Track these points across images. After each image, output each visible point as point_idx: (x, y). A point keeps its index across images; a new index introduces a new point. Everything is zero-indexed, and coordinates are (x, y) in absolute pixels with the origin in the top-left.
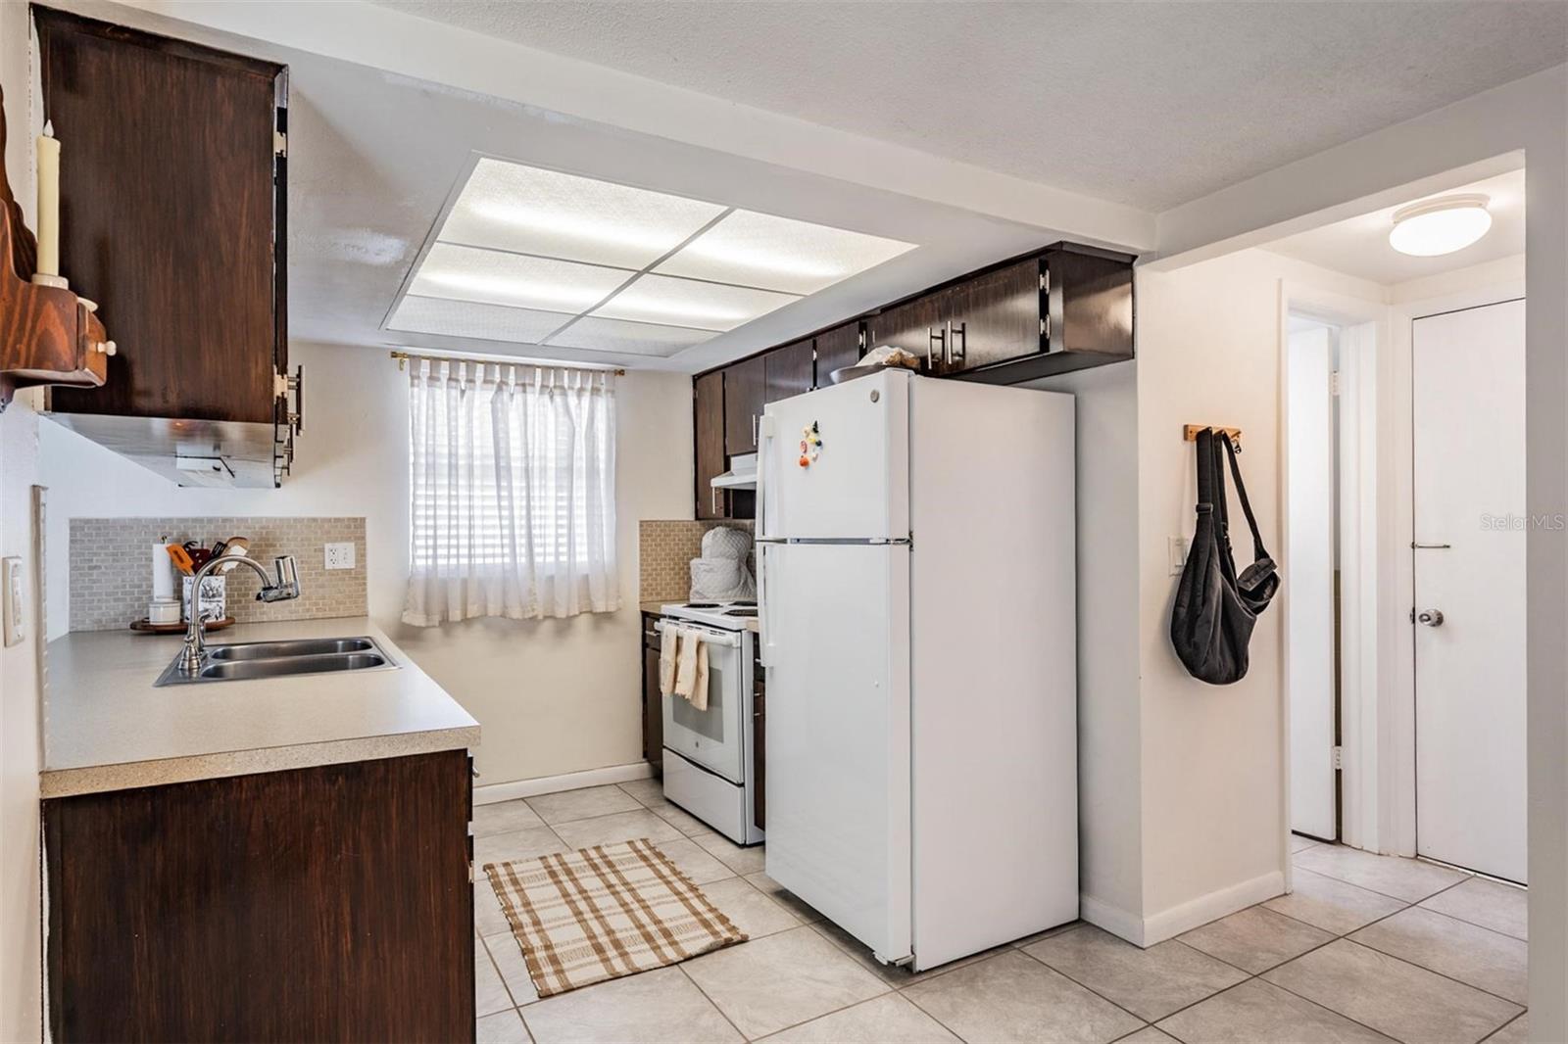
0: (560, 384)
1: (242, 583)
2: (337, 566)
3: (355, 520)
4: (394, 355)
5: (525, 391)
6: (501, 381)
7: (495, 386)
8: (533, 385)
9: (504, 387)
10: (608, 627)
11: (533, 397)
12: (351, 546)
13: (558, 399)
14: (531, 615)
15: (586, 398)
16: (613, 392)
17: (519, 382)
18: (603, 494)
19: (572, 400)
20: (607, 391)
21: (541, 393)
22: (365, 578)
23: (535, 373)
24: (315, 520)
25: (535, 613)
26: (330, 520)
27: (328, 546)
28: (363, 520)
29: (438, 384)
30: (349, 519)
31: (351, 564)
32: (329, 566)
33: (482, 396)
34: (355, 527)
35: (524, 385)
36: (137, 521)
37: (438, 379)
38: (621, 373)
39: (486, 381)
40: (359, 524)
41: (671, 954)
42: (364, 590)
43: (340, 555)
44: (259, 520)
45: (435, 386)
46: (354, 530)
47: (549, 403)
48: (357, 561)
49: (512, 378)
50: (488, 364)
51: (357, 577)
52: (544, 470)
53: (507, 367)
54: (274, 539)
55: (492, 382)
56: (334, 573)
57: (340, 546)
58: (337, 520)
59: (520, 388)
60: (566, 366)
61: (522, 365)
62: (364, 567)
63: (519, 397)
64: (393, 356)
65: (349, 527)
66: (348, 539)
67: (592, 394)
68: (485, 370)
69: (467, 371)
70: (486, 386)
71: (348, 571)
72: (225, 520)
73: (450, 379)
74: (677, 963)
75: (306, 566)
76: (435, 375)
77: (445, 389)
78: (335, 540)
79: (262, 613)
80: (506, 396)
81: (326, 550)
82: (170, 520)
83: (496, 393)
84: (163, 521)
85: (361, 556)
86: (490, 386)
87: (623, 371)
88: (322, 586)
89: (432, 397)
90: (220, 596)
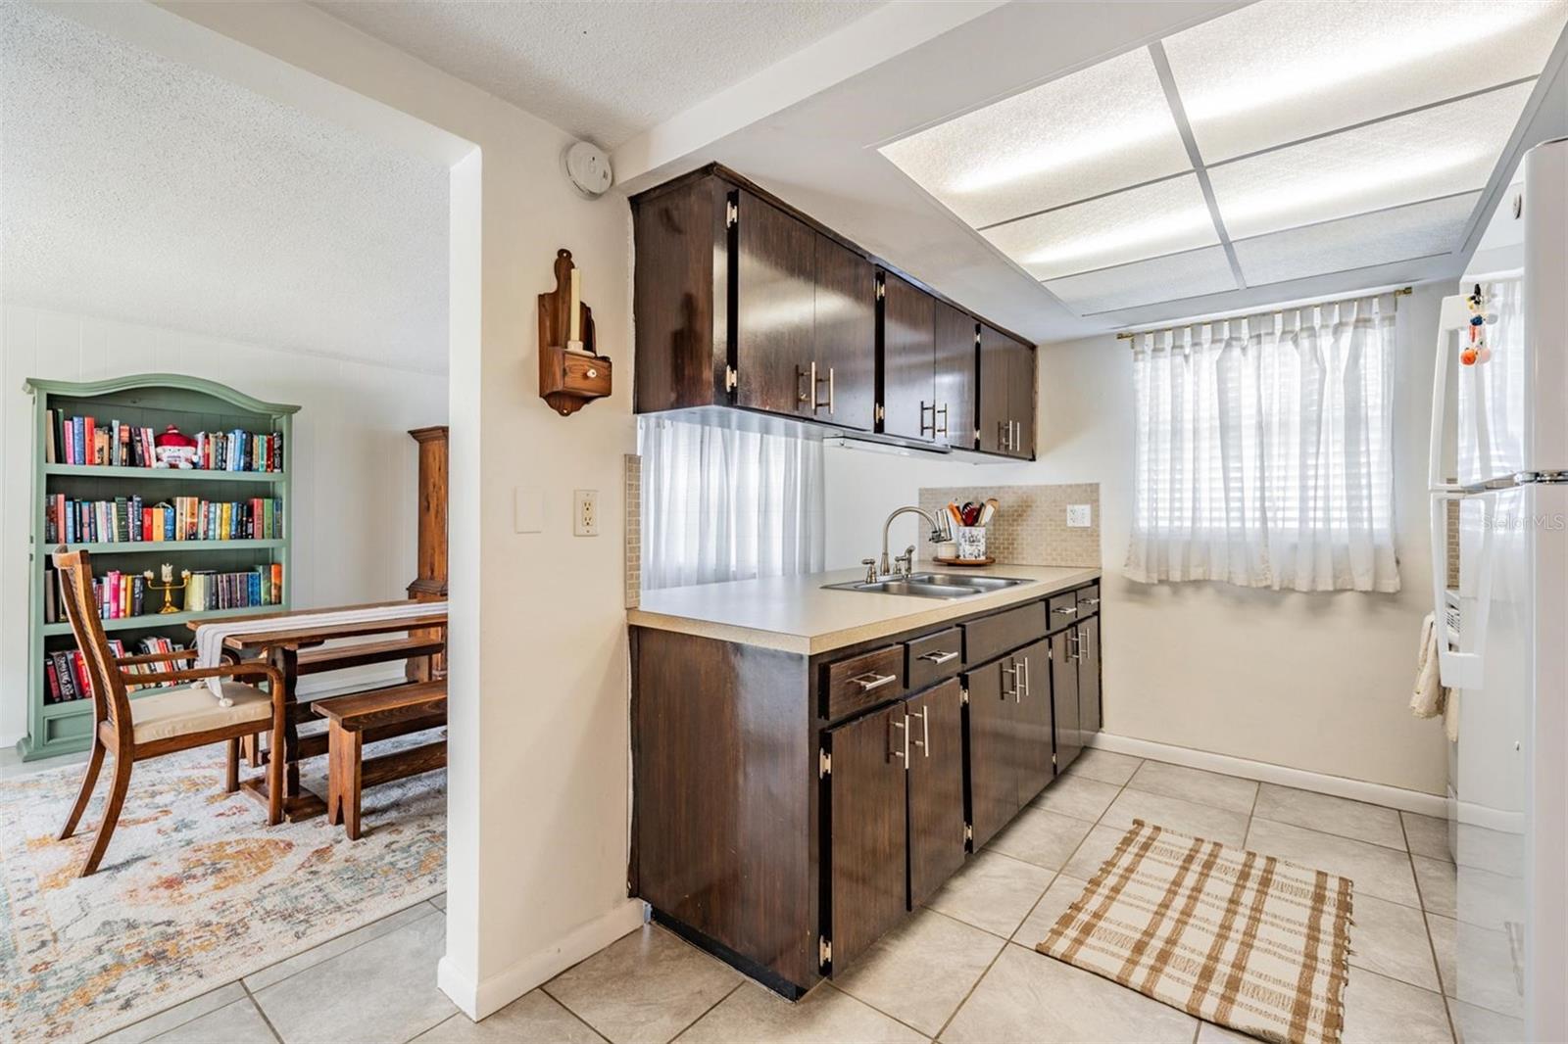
0: (1309, 325)
1: (1010, 535)
2: (1076, 525)
3: (1091, 485)
4: (1120, 336)
5: (1259, 343)
6: (1231, 338)
7: (1223, 345)
8: (1272, 334)
9: (1234, 343)
10: (1389, 613)
11: (1269, 347)
12: (1086, 509)
13: (1305, 343)
14: (1264, 584)
15: (1347, 337)
16: (1392, 319)
17: (1253, 334)
18: (1374, 447)
19: (1325, 341)
20: (1383, 319)
21: (1282, 340)
22: (1098, 536)
23: (1273, 321)
24: (1060, 486)
25: (1269, 583)
26: (1071, 486)
27: (1069, 507)
28: (1097, 485)
29: (1162, 354)
30: (1086, 485)
31: (1087, 523)
32: (1070, 524)
33: (1208, 357)
34: (1091, 492)
35: (1259, 336)
36: (951, 489)
37: (1163, 350)
38: (1407, 291)
39: (1214, 341)
40: (1094, 488)
41: (1209, 1007)
42: (1098, 546)
43: (1080, 515)
44: (1020, 488)
45: (1160, 357)
46: (1090, 493)
47: (1295, 351)
48: (1092, 521)
49: (1245, 332)
50: (1215, 324)
51: (1092, 534)
52: (1284, 425)
53: (1237, 321)
54: (1032, 502)
55: (1220, 341)
56: (1074, 529)
57: (1078, 508)
58: (1078, 486)
59: (1255, 340)
60: (1317, 303)
61: (1256, 315)
62: (1098, 526)
63: (1252, 351)
64: (1119, 338)
65: (1086, 491)
66: (1086, 503)
67: (1356, 327)
68: (1213, 330)
69: (1192, 335)
70: (1213, 346)
71: (1085, 529)
72: (1000, 488)
73: (1174, 347)
74: (1201, 1019)
75: (1053, 523)
76: (1159, 346)
77: (1169, 358)
78: (1076, 503)
79: (1023, 558)
80: (1236, 352)
81: (1068, 511)
82: (967, 489)
83: (1224, 351)
84: (964, 489)
85: (1096, 516)
86: (1218, 344)
87: (1410, 288)
88: (1065, 541)
89: (1155, 369)
90: (979, 541)
